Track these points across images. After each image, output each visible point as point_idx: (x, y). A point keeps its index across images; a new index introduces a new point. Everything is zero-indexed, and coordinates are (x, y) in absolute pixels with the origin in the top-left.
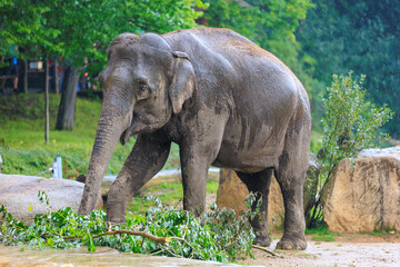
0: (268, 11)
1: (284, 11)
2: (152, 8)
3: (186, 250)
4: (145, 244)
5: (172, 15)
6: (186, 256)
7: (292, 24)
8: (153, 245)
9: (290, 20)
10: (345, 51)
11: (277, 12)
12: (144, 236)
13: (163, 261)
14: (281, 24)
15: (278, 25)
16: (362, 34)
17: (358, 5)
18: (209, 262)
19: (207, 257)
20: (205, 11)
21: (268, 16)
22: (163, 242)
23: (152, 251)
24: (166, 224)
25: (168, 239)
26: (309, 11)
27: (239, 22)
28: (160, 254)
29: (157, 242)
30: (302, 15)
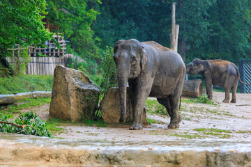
0: (78, 16)
1: (85, 15)
2: (21, 14)
3: (33, 131)
4: (13, 129)
5: (30, 17)
6: (33, 134)
7: (89, 22)
8: (17, 129)
9: (88, 20)
10: (115, 35)
11: (82, 16)
12: (12, 124)
13: (21, 137)
14: (83, 22)
15: (82, 22)
16: (124, 27)
17: (122, 13)
18: (44, 137)
19: (43, 135)
20: (47, 16)
21: (77, 18)
22: (22, 128)
23: (16, 132)
24: (24, 118)
25: (24, 126)
26: (98, 16)
27: (63, 21)
28: (20, 133)
29: (19, 127)
30: (94, 18)
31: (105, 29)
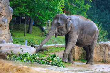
0: (80, 7)
1: (84, 7)
2: (52, 5)
3: (55, 64)
4: (45, 62)
5: (56, 7)
6: (55, 66)
8: (47, 62)
9: (85, 10)
11: (82, 8)
12: (45, 60)
14: (82, 10)
17: (102, 7)
18: (61, 67)
19: (60, 66)
20: (64, 7)
22: (50, 62)
23: (47, 64)
24: (51, 57)
26: (90, 8)
27: (72, 10)
28: (49, 65)
30: (88, 9)
31: (93, 14)
